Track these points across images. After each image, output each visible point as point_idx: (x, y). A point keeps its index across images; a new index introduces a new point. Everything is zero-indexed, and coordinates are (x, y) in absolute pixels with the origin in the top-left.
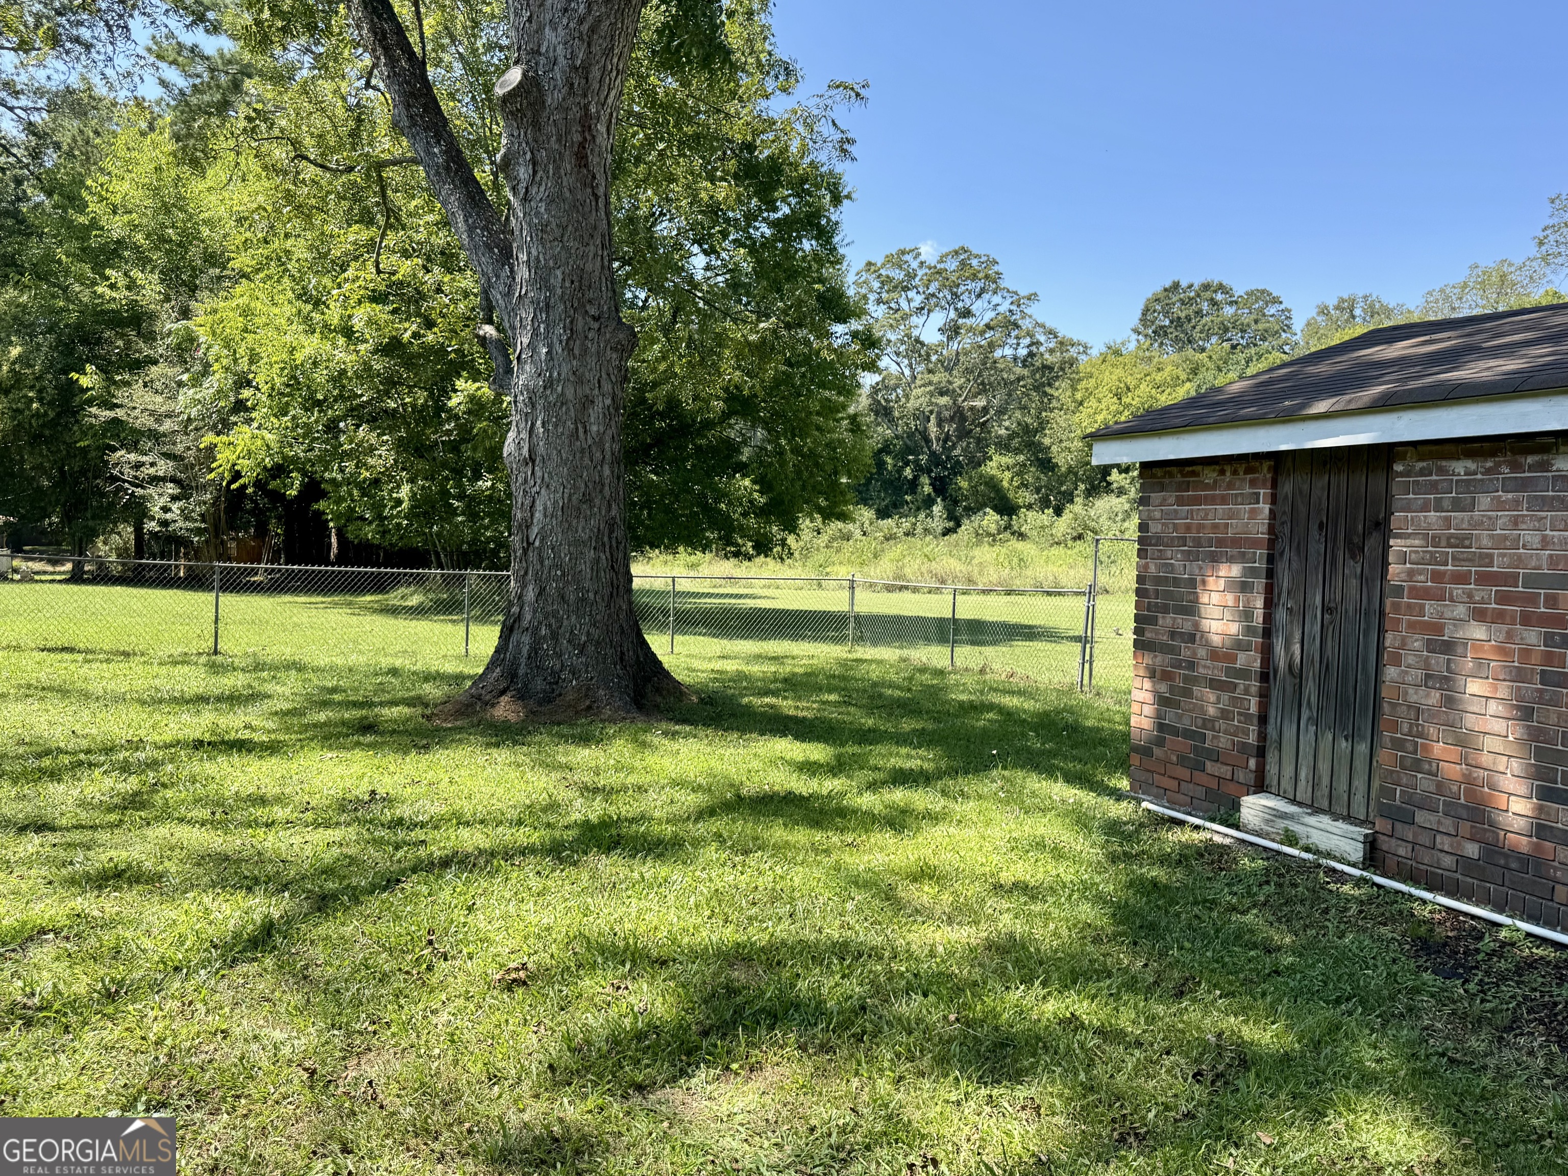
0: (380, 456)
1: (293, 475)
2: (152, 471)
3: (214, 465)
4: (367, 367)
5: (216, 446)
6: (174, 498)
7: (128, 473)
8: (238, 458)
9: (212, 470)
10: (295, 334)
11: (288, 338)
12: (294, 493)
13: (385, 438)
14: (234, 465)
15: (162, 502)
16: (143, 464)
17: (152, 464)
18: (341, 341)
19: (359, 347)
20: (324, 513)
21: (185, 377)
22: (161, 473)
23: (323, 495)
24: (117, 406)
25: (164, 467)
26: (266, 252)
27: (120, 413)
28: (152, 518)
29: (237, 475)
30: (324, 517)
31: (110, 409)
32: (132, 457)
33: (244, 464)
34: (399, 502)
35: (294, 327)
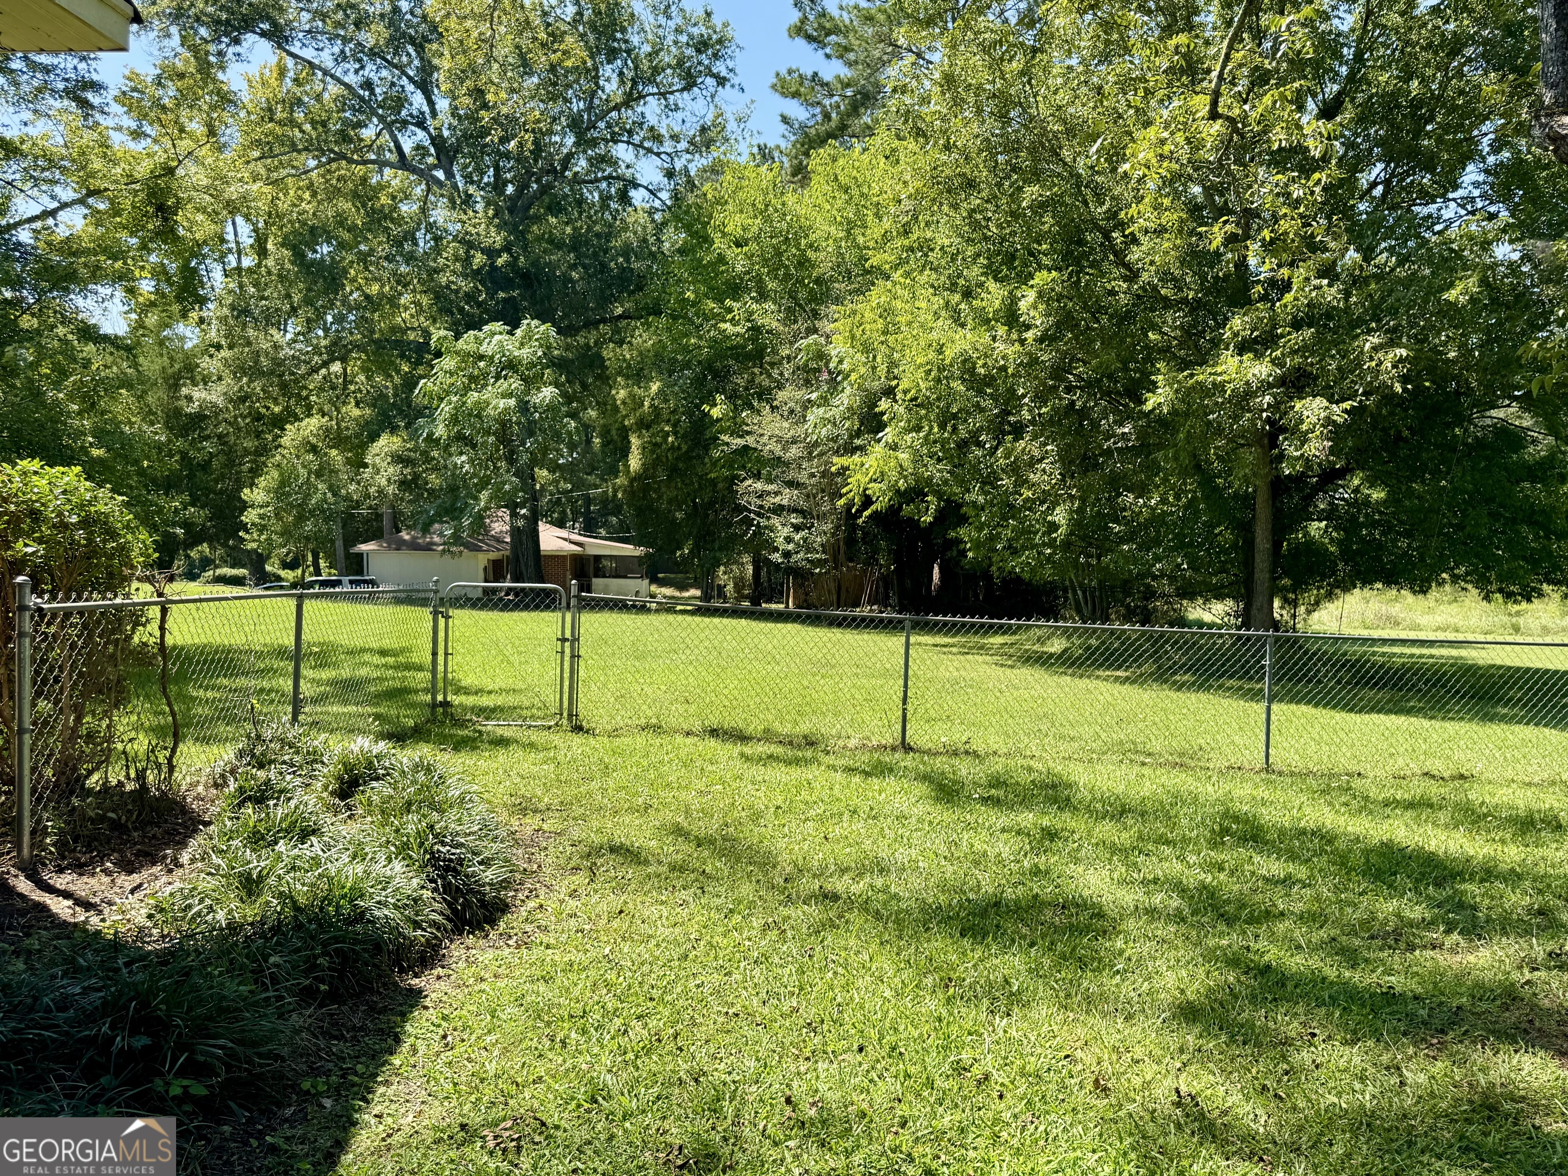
0: (1044, 470)
1: (929, 498)
2: (777, 500)
3: (844, 491)
4: (1034, 361)
5: (848, 468)
6: (797, 528)
7: (754, 503)
8: (871, 481)
9: (841, 496)
10: (942, 328)
11: (934, 335)
12: (929, 519)
13: (1049, 448)
14: (865, 489)
15: (786, 531)
16: (769, 493)
17: (776, 494)
18: (1001, 330)
19: (1025, 335)
20: (961, 541)
21: (814, 396)
22: (785, 502)
23: (963, 520)
24: (749, 433)
25: (787, 497)
26: (906, 242)
27: (750, 441)
28: (776, 549)
29: (867, 501)
30: (962, 546)
31: (742, 437)
32: (759, 486)
33: (874, 489)
34: (1054, 527)
35: (940, 323)
